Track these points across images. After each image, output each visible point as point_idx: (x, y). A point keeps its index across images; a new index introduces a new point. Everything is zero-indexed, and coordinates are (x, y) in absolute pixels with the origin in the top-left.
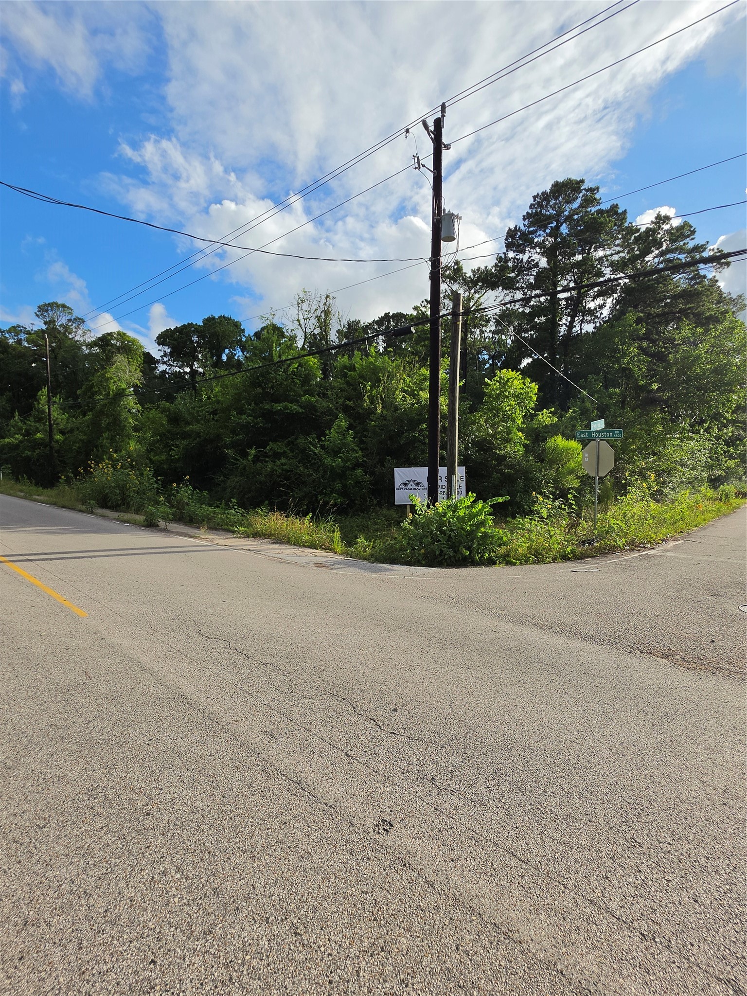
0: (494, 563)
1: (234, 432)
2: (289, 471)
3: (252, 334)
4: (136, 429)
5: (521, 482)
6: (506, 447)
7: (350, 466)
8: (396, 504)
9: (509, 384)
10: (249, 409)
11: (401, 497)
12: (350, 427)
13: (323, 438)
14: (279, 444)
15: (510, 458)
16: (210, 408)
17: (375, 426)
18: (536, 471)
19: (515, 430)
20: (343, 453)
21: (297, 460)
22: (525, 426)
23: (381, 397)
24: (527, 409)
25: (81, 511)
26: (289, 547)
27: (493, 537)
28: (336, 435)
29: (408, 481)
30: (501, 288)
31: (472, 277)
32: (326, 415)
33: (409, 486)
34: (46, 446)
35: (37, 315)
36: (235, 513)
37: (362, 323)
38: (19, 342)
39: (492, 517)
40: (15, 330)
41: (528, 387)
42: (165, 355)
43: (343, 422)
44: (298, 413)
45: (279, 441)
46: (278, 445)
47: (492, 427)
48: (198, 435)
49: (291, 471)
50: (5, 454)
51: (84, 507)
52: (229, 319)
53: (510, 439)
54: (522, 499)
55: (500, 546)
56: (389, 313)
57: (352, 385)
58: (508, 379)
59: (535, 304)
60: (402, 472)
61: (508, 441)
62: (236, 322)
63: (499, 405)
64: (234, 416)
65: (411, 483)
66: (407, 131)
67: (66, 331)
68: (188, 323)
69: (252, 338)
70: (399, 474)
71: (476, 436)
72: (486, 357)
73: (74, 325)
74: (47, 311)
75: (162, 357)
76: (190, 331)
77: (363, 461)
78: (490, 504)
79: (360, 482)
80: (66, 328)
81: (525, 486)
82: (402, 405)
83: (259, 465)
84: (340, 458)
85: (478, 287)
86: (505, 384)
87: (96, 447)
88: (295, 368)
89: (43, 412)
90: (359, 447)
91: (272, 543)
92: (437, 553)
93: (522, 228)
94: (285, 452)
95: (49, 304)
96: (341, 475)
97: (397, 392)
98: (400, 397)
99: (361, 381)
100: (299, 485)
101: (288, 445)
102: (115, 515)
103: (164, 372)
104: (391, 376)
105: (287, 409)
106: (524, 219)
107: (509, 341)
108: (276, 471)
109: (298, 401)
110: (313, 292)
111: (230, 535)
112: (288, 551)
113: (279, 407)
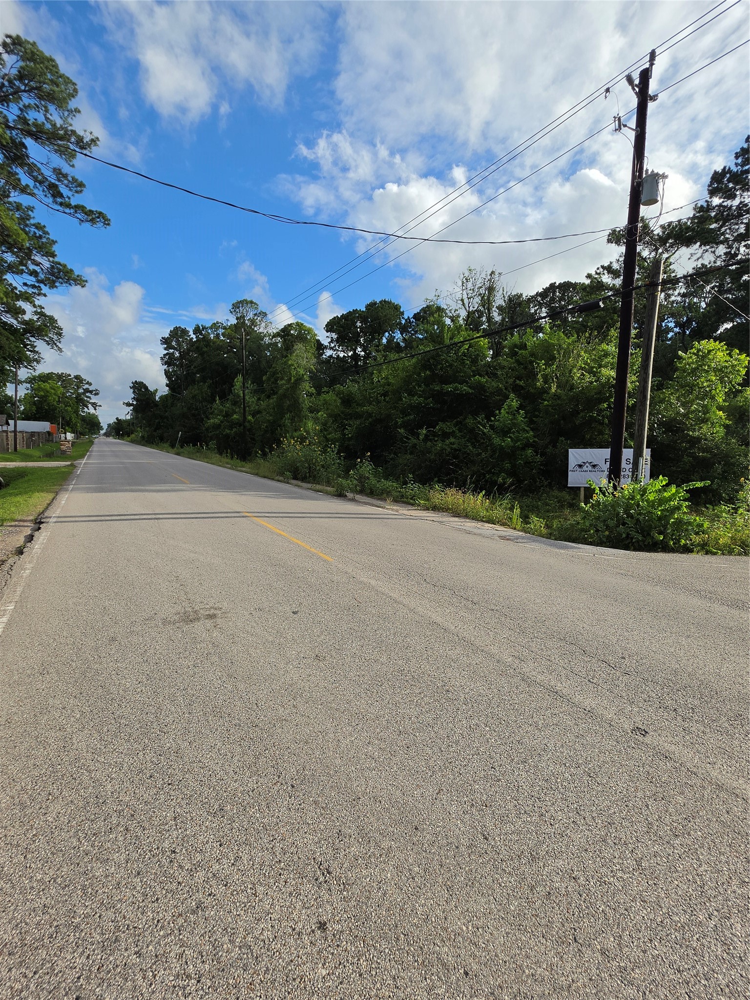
0: (691, 551)
1: (404, 412)
2: (458, 450)
3: (411, 316)
4: (312, 410)
5: (719, 468)
6: (701, 428)
7: (521, 446)
8: (569, 486)
9: (710, 357)
10: (420, 391)
11: (575, 479)
12: (521, 407)
13: (493, 419)
14: (449, 424)
15: (706, 440)
16: (381, 390)
17: (547, 405)
18: (740, 455)
19: (714, 408)
20: (514, 433)
21: (466, 439)
22: (727, 404)
23: (556, 375)
24: (732, 385)
25: (279, 481)
26: (467, 520)
27: (689, 523)
28: (506, 415)
29: (584, 463)
30: (698, 244)
31: (661, 234)
32: (496, 395)
33: (585, 468)
34: (240, 426)
35: (231, 312)
36: (413, 488)
37: (524, 297)
38: (218, 335)
39: (687, 503)
40: (215, 326)
41: (736, 360)
42: (332, 341)
43: (514, 402)
44: (468, 394)
45: (447, 421)
46: (446, 425)
47: (683, 405)
48: (370, 415)
49: (460, 450)
50: (211, 432)
51: (281, 478)
52: (389, 303)
53: (707, 419)
54: (720, 486)
55: (697, 534)
56: (555, 283)
57: (522, 364)
58: (709, 351)
59: (744, 257)
60: (576, 453)
61: (705, 421)
62: (397, 305)
63: (696, 381)
64: (405, 398)
65: (587, 464)
66: (608, 90)
67: (253, 324)
68: (353, 310)
69: (412, 320)
70: (573, 454)
71: (663, 416)
72: (672, 325)
73: (259, 318)
74: (238, 308)
75: (329, 343)
76: (355, 317)
77: (534, 441)
78: (685, 488)
79: (530, 463)
80: (253, 322)
81: (724, 472)
82: (580, 384)
83: (429, 443)
84: (510, 437)
85: (668, 245)
86: (703, 357)
87: (280, 426)
88: (466, 349)
89: (239, 396)
90: (529, 427)
91: (452, 516)
92: (624, 536)
93: (734, 169)
94: (453, 432)
95: (240, 301)
96: (510, 454)
97: (575, 370)
98: (578, 375)
99: (533, 359)
100: (467, 464)
101: (455, 425)
102: (309, 485)
103: (331, 356)
104: (567, 353)
105: (457, 390)
106: (737, 157)
107: (703, 305)
108: (446, 450)
109: (467, 383)
110: (478, 269)
111: (410, 507)
112: (469, 525)
113: (449, 388)
